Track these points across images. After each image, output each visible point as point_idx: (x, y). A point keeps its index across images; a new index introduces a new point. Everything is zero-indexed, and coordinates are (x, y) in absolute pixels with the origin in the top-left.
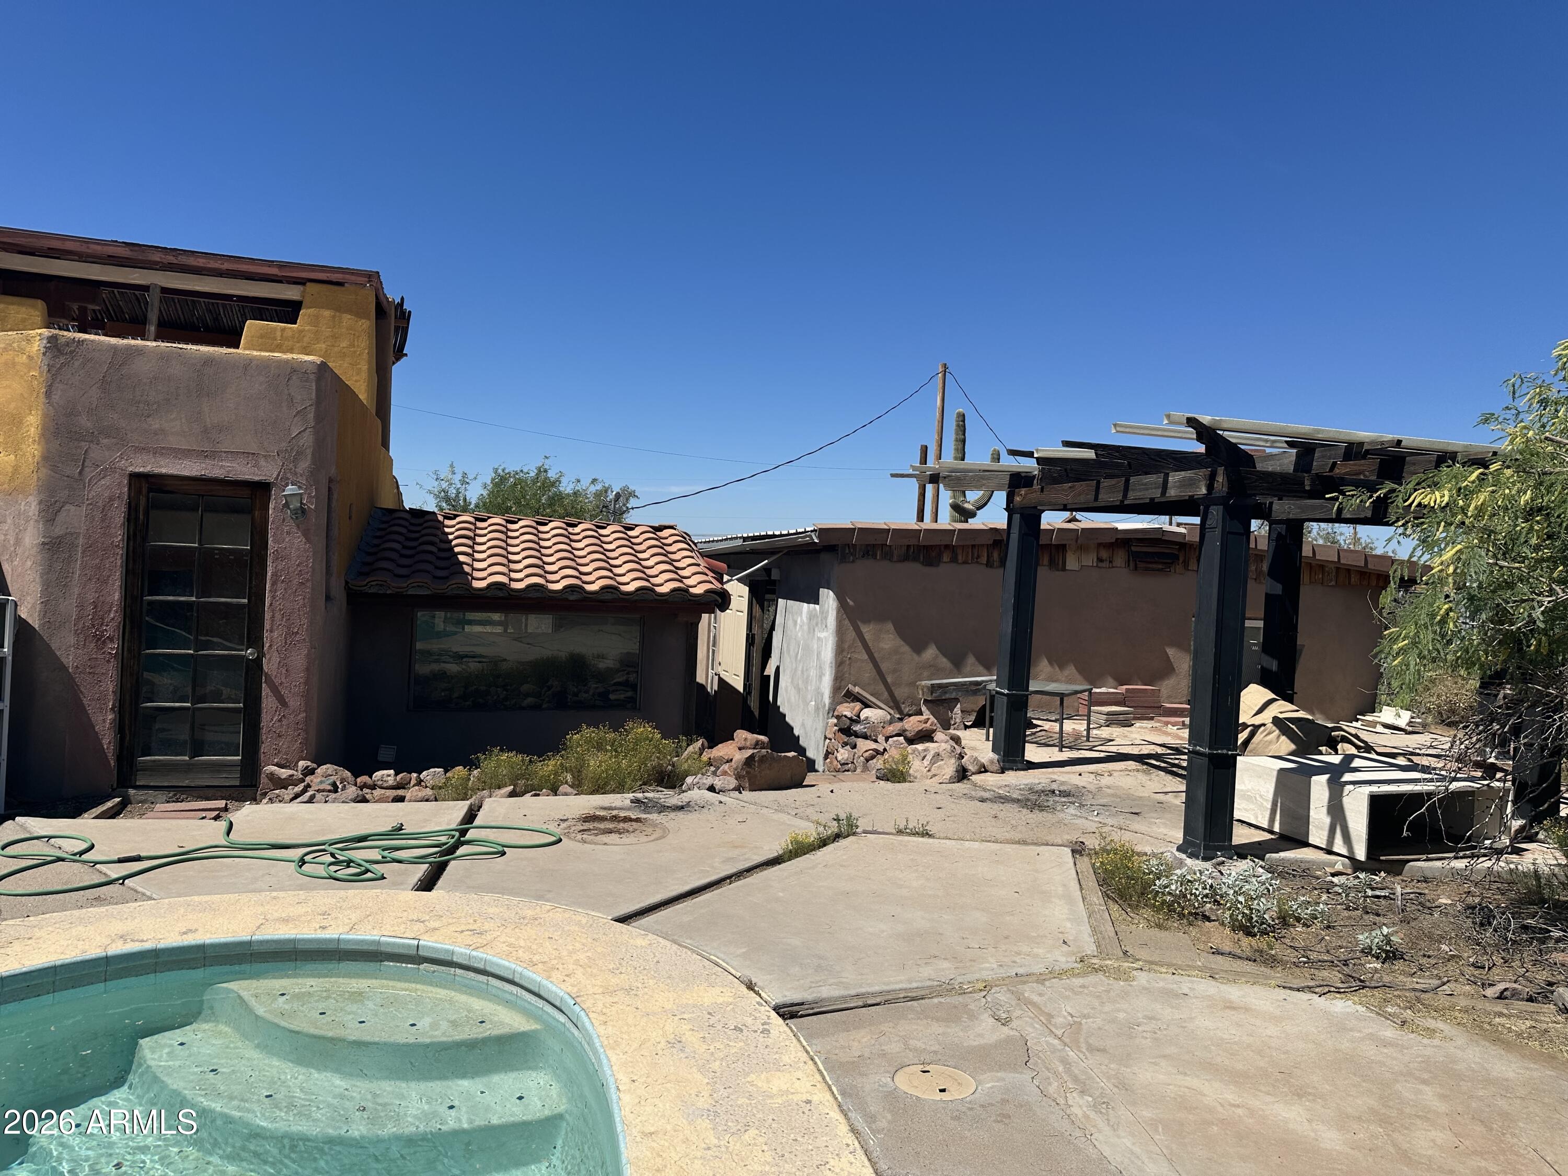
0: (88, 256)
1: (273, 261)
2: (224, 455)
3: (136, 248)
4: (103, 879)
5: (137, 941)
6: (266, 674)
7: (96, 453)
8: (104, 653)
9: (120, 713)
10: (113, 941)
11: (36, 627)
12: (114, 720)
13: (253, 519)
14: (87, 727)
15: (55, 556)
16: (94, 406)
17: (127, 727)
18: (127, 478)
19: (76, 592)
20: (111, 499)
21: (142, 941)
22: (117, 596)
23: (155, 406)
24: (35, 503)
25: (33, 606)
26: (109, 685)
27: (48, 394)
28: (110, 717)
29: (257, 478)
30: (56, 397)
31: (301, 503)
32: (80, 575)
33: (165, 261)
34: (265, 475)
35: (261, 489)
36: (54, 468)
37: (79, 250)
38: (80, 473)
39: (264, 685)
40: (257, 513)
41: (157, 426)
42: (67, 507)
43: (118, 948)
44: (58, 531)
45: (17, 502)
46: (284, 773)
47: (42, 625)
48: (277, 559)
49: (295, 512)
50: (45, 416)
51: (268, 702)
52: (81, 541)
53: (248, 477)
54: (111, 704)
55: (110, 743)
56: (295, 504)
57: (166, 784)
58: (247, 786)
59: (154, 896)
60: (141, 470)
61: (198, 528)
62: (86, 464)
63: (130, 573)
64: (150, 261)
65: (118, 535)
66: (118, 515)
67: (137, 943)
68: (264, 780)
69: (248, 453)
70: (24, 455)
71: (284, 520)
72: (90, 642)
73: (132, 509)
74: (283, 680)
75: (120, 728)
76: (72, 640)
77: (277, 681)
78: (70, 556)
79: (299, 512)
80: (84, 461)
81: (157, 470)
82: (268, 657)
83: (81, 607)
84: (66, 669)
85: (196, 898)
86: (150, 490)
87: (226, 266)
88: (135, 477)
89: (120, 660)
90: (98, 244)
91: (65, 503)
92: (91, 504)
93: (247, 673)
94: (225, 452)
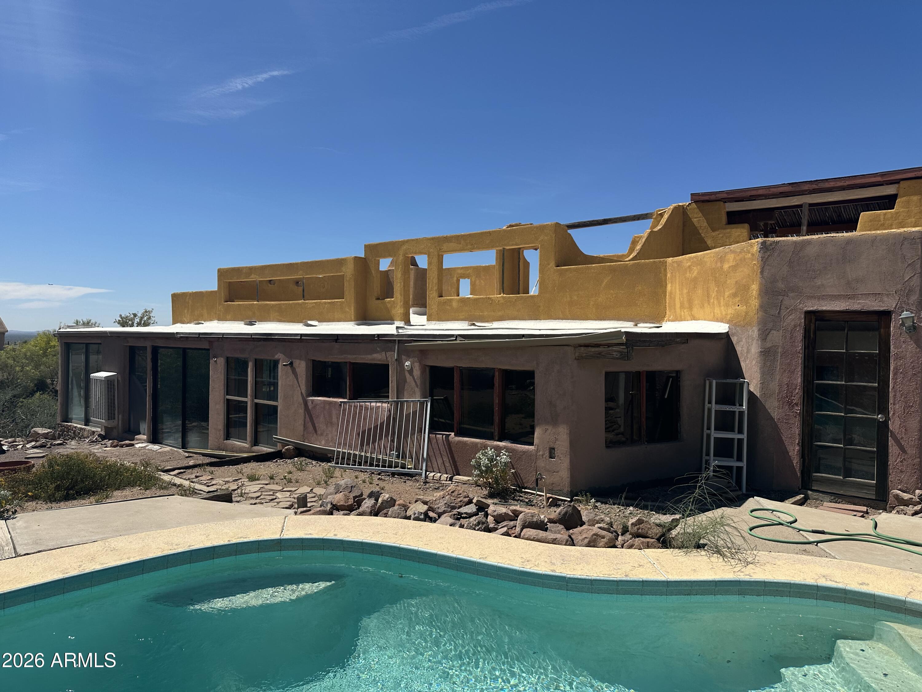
0: (770, 195)
1: (877, 173)
2: (860, 296)
3: (795, 185)
4: (805, 541)
5: (833, 581)
6: (891, 432)
7: (787, 302)
8: (793, 412)
9: (802, 446)
10: (820, 577)
11: (758, 396)
12: (799, 450)
13: (880, 335)
14: (786, 452)
15: (767, 358)
16: (785, 276)
17: (806, 455)
18: (803, 314)
19: (778, 378)
20: (795, 326)
21: (836, 582)
22: (799, 380)
23: (818, 272)
24: (756, 331)
25: (757, 385)
26: (796, 430)
27: (762, 272)
28: (797, 448)
29: (882, 309)
30: (765, 274)
31: (913, 323)
32: (780, 368)
33: (810, 188)
34: (887, 307)
35: (886, 315)
36: (765, 311)
37: (765, 193)
38: (779, 313)
39: (890, 438)
40: (882, 330)
41: (820, 283)
42: (773, 332)
43: (823, 582)
44: (769, 345)
45: (747, 330)
46: (906, 496)
47: (761, 395)
48: (897, 358)
49: (909, 328)
50: (761, 284)
51: (893, 449)
52: (780, 350)
53: (876, 308)
54: (797, 441)
55: (797, 463)
56: (909, 323)
57: (829, 491)
58: (881, 501)
59: (836, 557)
60: (811, 309)
61: (845, 340)
62: (782, 308)
63: (806, 367)
64: (802, 190)
65: (799, 346)
66: (799, 335)
67: (834, 583)
68: (891, 498)
69: (876, 294)
70: (750, 306)
71: (901, 334)
72: (786, 405)
73: (807, 331)
74: (903, 436)
75: (803, 455)
76: (776, 404)
77: (899, 437)
78: (774, 358)
79: (912, 328)
80: (781, 306)
81: (820, 309)
82: (892, 420)
83: (780, 386)
84: (774, 420)
85: (864, 564)
86: (816, 320)
87: (848, 183)
88: (809, 314)
89: (802, 416)
90: (775, 188)
91: (771, 330)
92: (785, 330)
93: (878, 429)
94: (861, 294)
